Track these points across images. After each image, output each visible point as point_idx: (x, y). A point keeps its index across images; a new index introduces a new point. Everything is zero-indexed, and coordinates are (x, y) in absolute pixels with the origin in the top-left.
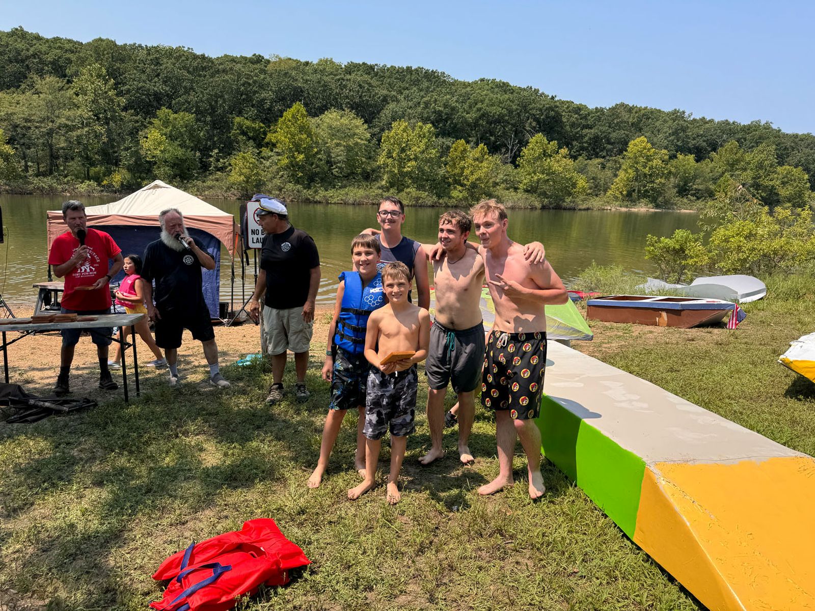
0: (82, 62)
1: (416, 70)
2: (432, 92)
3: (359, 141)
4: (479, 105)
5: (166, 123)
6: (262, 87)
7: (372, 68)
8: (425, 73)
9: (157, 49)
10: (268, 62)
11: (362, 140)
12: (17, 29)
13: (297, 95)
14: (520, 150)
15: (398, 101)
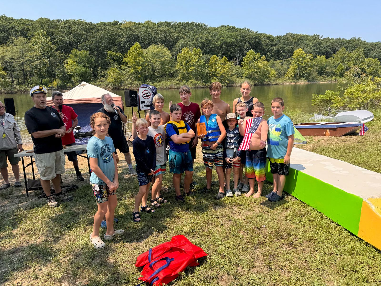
0: (35, 30)
1: (191, 23)
2: (199, 33)
3: (167, 58)
4: (222, 38)
5: (76, 56)
6: (119, 36)
7: (170, 24)
8: (196, 24)
9: (69, 21)
10: (121, 24)
11: (168, 58)
12: (2, 16)
13: (136, 39)
14: (242, 59)
15: (183, 38)
